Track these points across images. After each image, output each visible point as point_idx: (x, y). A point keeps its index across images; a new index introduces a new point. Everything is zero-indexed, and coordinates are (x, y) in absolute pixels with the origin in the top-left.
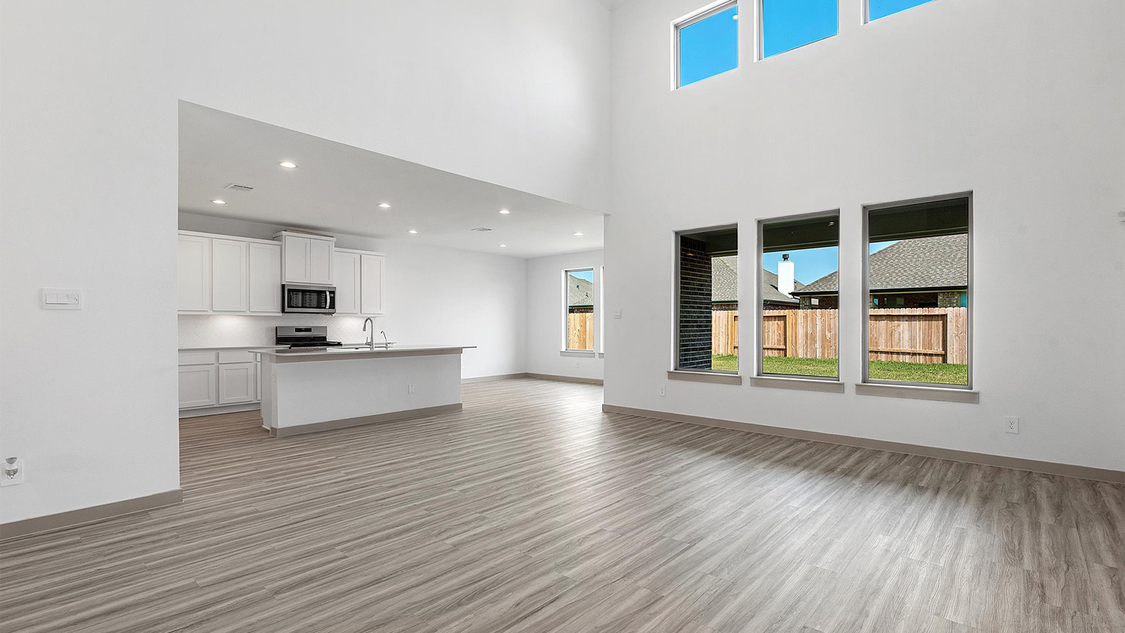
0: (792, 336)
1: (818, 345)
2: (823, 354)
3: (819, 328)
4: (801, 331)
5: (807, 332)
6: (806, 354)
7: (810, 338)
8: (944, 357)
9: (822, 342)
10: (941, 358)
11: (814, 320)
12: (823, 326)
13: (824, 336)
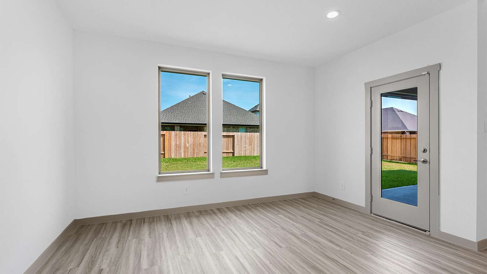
0: (168, 146)
1: (182, 151)
2: (185, 155)
3: (182, 141)
4: (173, 143)
5: (176, 144)
6: (176, 156)
7: (178, 147)
8: (233, 153)
9: (184, 148)
10: (232, 154)
11: (180, 137)
12: (184, 140)
13: (185, 145)
